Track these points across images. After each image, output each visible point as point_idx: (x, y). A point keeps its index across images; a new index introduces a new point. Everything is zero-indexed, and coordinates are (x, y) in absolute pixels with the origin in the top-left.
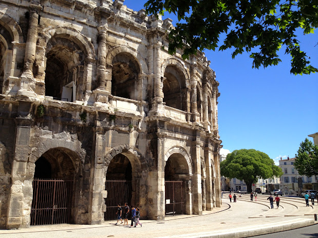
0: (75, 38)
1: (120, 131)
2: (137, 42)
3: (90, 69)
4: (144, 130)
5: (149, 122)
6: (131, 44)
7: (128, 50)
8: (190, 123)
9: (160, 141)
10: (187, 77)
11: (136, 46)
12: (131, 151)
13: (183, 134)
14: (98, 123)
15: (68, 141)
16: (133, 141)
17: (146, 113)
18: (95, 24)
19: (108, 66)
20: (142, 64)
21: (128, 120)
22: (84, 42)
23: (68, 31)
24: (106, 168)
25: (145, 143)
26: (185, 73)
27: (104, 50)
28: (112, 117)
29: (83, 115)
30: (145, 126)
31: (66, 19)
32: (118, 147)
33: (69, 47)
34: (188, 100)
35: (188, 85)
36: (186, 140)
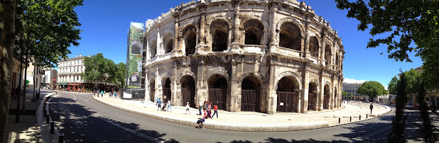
0: (222, 20)
1: (248, 64)
2: (261, 12)
3: (230, 32)
4: (265, 62)
5: (268, 57)
6: (257, 14)
7: (255, 18)
8: (302, 58)
9: (272, 68)
10: (301, 30)
11: (260, 14)
12: (256, 74)
13: (295, 64)
14: (233, 60)
15: (220, 70)
16: (257, 68)
17: (266, 52)
18: (232, 9)
19: (240, 29)
20: (265, 24)
21: (253, 57)
22: (227, 20)
23: (219, 18)
24: (240, 84)
25: (265, 70)
26: (300, 27)
27: (238, 21)
28: (243, 56)
29: (227, 57)
30: (265, 59)
31: (217, 12)
32: (247, 73)
33: (222, 25)
34: (302, 44)
35: (302, 34)
36: (298, 68)
